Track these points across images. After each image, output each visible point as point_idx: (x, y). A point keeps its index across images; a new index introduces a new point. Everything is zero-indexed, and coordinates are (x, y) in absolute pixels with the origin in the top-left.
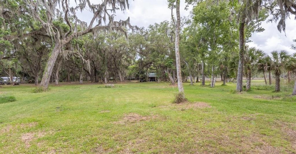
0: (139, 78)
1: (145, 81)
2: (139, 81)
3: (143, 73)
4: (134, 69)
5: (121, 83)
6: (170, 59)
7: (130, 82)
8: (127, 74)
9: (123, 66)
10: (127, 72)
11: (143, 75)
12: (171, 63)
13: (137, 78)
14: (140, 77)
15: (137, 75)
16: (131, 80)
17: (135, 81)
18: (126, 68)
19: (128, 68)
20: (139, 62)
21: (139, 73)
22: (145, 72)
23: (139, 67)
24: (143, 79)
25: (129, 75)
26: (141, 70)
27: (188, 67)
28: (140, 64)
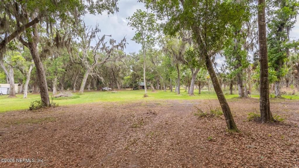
0: (132, 87)
1: (138, 89)
2: (133, 89)
3: (136, 82)
4: (128, 80)
5: (119, 90)
6: (153, 74)
7: (125, 90)
8: (123, 84)
9: (120, 77)
10: (123, 82)
11: (136, 84)
12: (153, 77)
13: (131, 86)
15: (131, 84)
16: (126, 88)
17: (129, 89)
18: (123, 79)
21: (132, 82)
22: (137, 82)
23: (133, 78)
24: (135, 87)
25: (124, 84)
26: (134, 80)
27: (162, 80)
28: (133, 76)
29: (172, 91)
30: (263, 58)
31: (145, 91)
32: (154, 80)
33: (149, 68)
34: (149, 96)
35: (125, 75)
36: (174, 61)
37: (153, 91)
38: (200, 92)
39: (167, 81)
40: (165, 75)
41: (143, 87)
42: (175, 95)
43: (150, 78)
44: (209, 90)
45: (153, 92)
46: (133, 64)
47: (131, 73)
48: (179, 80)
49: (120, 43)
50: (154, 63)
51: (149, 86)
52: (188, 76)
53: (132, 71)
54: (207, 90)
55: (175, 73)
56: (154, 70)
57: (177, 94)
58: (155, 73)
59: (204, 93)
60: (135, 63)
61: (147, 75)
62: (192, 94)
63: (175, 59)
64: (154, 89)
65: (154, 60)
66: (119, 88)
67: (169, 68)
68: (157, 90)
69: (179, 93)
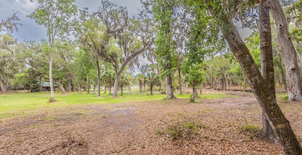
0: (29, 88)
1: (38, 91)
2: (30, 91)
3: (35, 82)
4: (22, 78)
5: (3, 93)
6: (62, 72)
7: (17, 92)
9: (6, 74)
10: (12, 82)
11: (35, 84)
12: (63, 76)
13: (27, 87)
14: (31, 87)
15: (27, 85)
16: (18, 89)
18: (11, 76)
19: (13, 77)
20: (29, 71)
21: (29, 82)
22: (38, 82)
23: (29, 77)
24: (35, 89)
25: (15, 84)
26: (32, 79)
27: (76, 80)
28: (31, 73)
29: (89, 93)
30: (268, 44)
31: (52, 94)
32: (64, 80)
33: (57, 64)
34: (58, 100)
35: (16, 72)
36: (94, 57)
37: (63, 93)
38: (122, 93)
39: (83, 81)
40: (79, 73)
41: (48, 89)
42: (95, 97)
43: (58, 76)
44: (129, 91)
45: (63, 95)
46: (31, 56)
47: (27, 69)
48: (99, 80)
49: (5, 21)
50: (64, 58)
51: (56, 87)
52: (109, 75)
53: (28, 67)
54: (128, 91)
55: (93, 72)
56: (64, 67)
57: (96, 96)
58: (65, 70)
59: (126, 94)
60: (33, 55)
61: (53, 72)
62: (115, 96)
63: (95, 54)
64: (64, 91)
65: (64, 55)
66: (3, 90)
67: (85, 66)
68: (68, 91)
69: (99, 95)
